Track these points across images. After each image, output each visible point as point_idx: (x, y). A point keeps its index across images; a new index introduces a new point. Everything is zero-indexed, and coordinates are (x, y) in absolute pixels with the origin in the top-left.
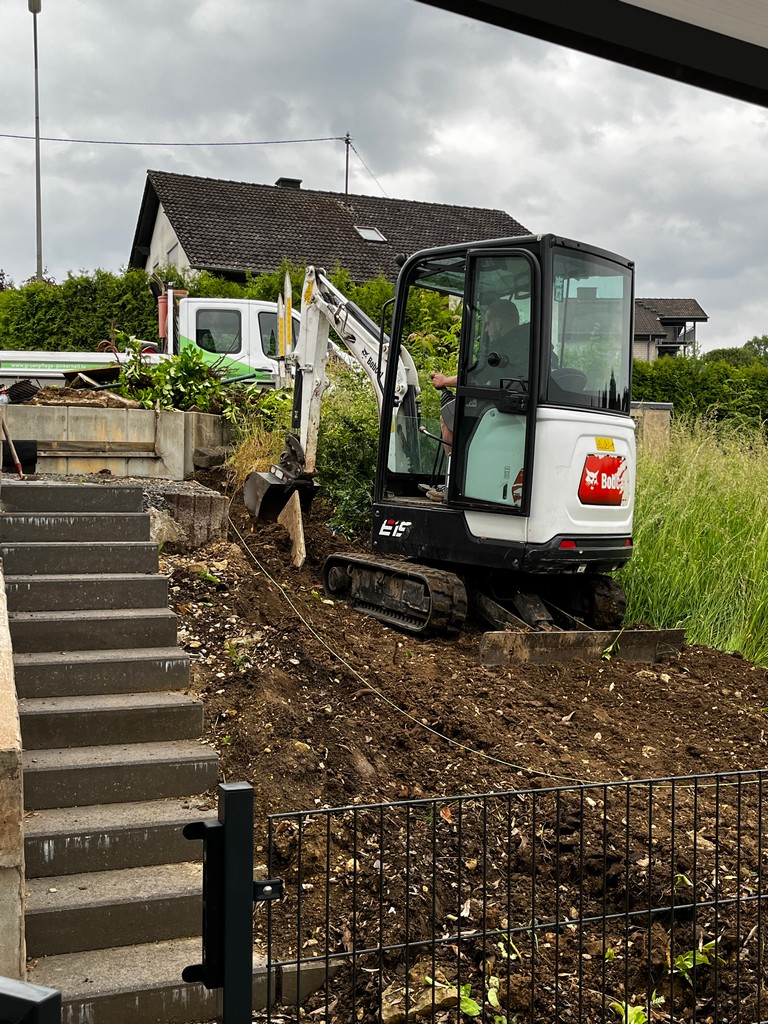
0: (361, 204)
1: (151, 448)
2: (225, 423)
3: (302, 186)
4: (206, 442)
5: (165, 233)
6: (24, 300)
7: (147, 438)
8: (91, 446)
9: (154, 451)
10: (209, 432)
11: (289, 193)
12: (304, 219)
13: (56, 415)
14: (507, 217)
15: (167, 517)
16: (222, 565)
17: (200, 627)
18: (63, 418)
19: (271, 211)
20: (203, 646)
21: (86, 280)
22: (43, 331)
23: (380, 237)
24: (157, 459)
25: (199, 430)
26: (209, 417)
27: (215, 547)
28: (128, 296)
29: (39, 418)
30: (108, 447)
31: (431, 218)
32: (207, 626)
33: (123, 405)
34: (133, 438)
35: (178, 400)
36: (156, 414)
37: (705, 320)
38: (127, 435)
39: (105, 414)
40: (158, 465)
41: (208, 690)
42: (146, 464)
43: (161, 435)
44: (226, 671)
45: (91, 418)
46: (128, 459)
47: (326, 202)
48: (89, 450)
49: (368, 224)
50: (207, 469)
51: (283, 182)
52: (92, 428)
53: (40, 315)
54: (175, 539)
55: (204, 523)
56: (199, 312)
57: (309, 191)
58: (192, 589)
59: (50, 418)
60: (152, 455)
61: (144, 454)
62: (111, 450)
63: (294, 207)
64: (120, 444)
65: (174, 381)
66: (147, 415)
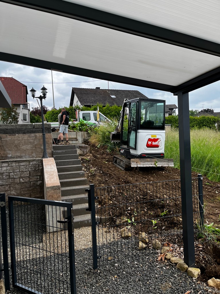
0: (111, 91)
3: (100, 88)
4: (85, 137)
5: (76, 99)
6: (52, 113)
7: (75, 137)
9: (76, 139)
10: (86, 135)
11: (98, 90)
12: (101, 94)
14: (138, 92)
15: (79, 150)
16: (89, 157)
17: (86, 168)
19: (95, 94)
20: (87, 170)
22: (55, 118)
23: (115, 97)
25: (84, 135)
27: (88, 154)
28: (70, 111)
31: (124, 93)
32: (87, 167)
33: (71, 131)
34: (73, 137)
35: (80, 130)
36: (77, 132)
40: (77, 141)
41: (88, 177)
42: (75, 141)
43: (77, 136)
44: (90, 174)
46: (72, 140)
47: (105, 91)
49: (112, 95)
51: (96, 88)
53: (55, 115)
54: (81, 154)
55: (86, 151)
56: (83, 114)
58: (84, 162)
63: (99, 92)
64: (71, 138)
65: (79, 126)
66: (75, 133)
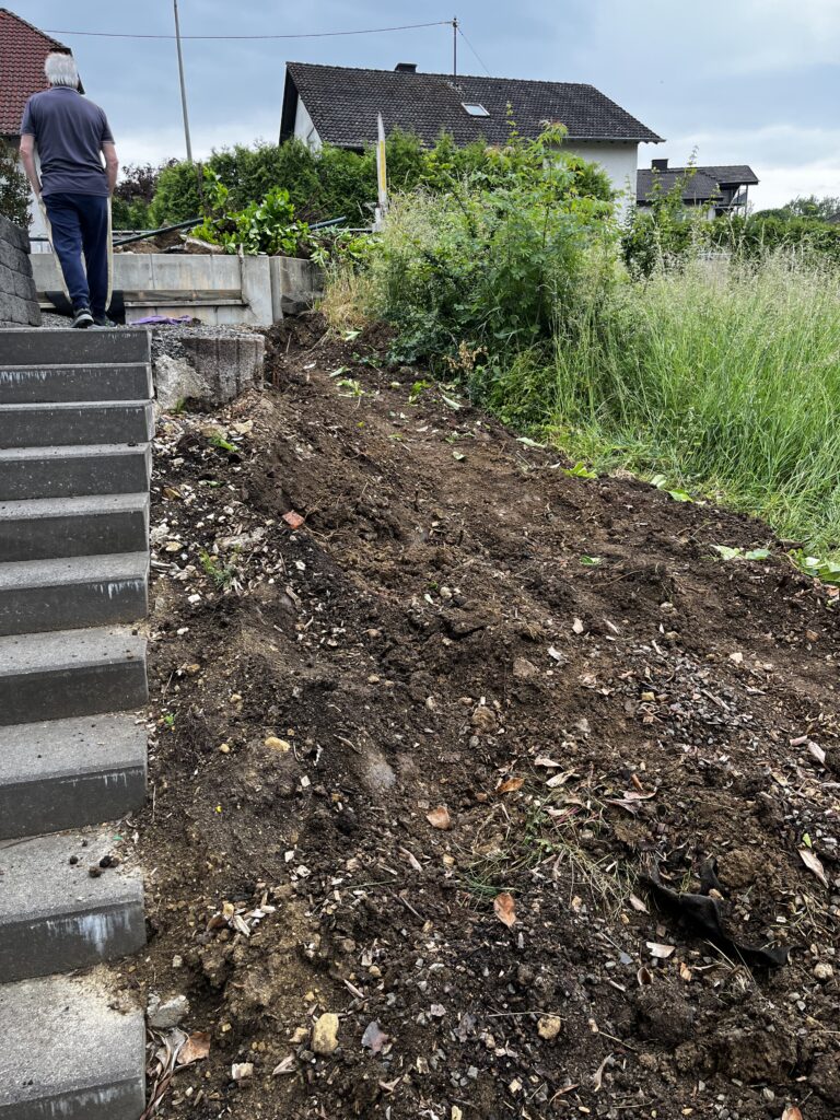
0: (467, 83)
1: (238, 295)
2: (312, 268)
3: (418, 70)
4: (294, 288)
5: (304, 119)
7: (234, 286)
8: (178, 295)
9: (240, 298)
10: (296, 277)
11: (407, 76)
12: (420, 99)
13: (140, 263)
14: (594, 91)
18: (146, 266)
19: (391, 93)
21: (227, 156)
23: (484, 113)
24: (245, 306)
25: (286, 276)
26: (296, 262)
29: (122, 267)
30: (194, 295)
31: (528, 94)
33: (208, 252)
34: (220, 285)
35: (263, 245)
36: (241, 260)
37: (756, 183)
38: (213, 283)
39: (189, 261)
40: (246, 314)
42: (235, 311)
43: (247, 282)
45: (175, 266)
46: (217, 307)
47: (436, 82)
48: (176, 299)
49: (474, 101)
50: (294, 316)
51: (401, 67)
52: (178, 276)
57: (423, 74)
59: (133, 266)
60: (239, 302)
61: (232, 302)
62: (198, 299)
63: (411, 88)
64: (207, 292)
66: (231, 260)
